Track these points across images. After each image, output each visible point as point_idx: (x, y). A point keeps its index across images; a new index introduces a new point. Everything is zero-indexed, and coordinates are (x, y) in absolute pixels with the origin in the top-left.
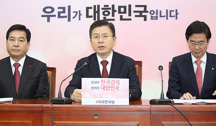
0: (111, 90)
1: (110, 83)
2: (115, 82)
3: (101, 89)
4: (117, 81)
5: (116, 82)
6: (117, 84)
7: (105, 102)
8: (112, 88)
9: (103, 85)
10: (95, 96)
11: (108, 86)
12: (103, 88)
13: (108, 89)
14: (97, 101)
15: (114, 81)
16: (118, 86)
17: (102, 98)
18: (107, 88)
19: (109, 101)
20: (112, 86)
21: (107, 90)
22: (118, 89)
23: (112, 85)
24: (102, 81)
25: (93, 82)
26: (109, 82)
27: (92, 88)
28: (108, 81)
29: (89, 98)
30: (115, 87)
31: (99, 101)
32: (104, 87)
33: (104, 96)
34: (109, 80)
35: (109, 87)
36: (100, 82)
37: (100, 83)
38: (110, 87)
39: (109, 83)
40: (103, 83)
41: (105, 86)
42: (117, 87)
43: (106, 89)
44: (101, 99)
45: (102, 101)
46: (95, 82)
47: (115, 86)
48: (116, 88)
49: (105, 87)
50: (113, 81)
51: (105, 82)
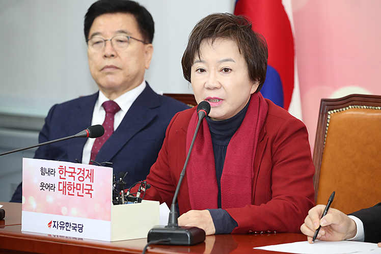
0: (78, 195)
1: (77, 177)
2: (86, 173)
3: (59, 190)
4: (90, 173)
5: (88, 175)
6: (87, 181)
7: (65, 226)
8: (80, 189)
9: (62, 181)
10: (48, 210)
11: (72, 184)
12: (62, 189)
13: (71, 192)
14: (51, 223)
15: (84, 171)
16: (91, 185)
17: (60, 215)
18: (70, 188)
19: (72, 225)
20: (80, 185)
21: (69, 194)
22: (91, 194)
23: (79, 182)
24: (61, 168)
25: (43, 171)
26: (74, 173)
27: (42, 185)
28: (72, 170)
29: (36, 211)
30: (84, 188)
31: (55, 222)
32: (64, 187)
33: (64, 210)
34: (74, 168)
35: (74, 188)
36: (57, 171)
37: (57, 174)
38: (75, 186)
39: (74, 177)
40: (63, 176)
41: (67, 183)
42: (89, 187)
43: (67, 191)
44: (59, 219)
45: (59, 223)
46: (47, 172)
47: (85, 185)
48: (87, 191)
49: (67, 186)
50: (82, 172)
51: (66, 171)
